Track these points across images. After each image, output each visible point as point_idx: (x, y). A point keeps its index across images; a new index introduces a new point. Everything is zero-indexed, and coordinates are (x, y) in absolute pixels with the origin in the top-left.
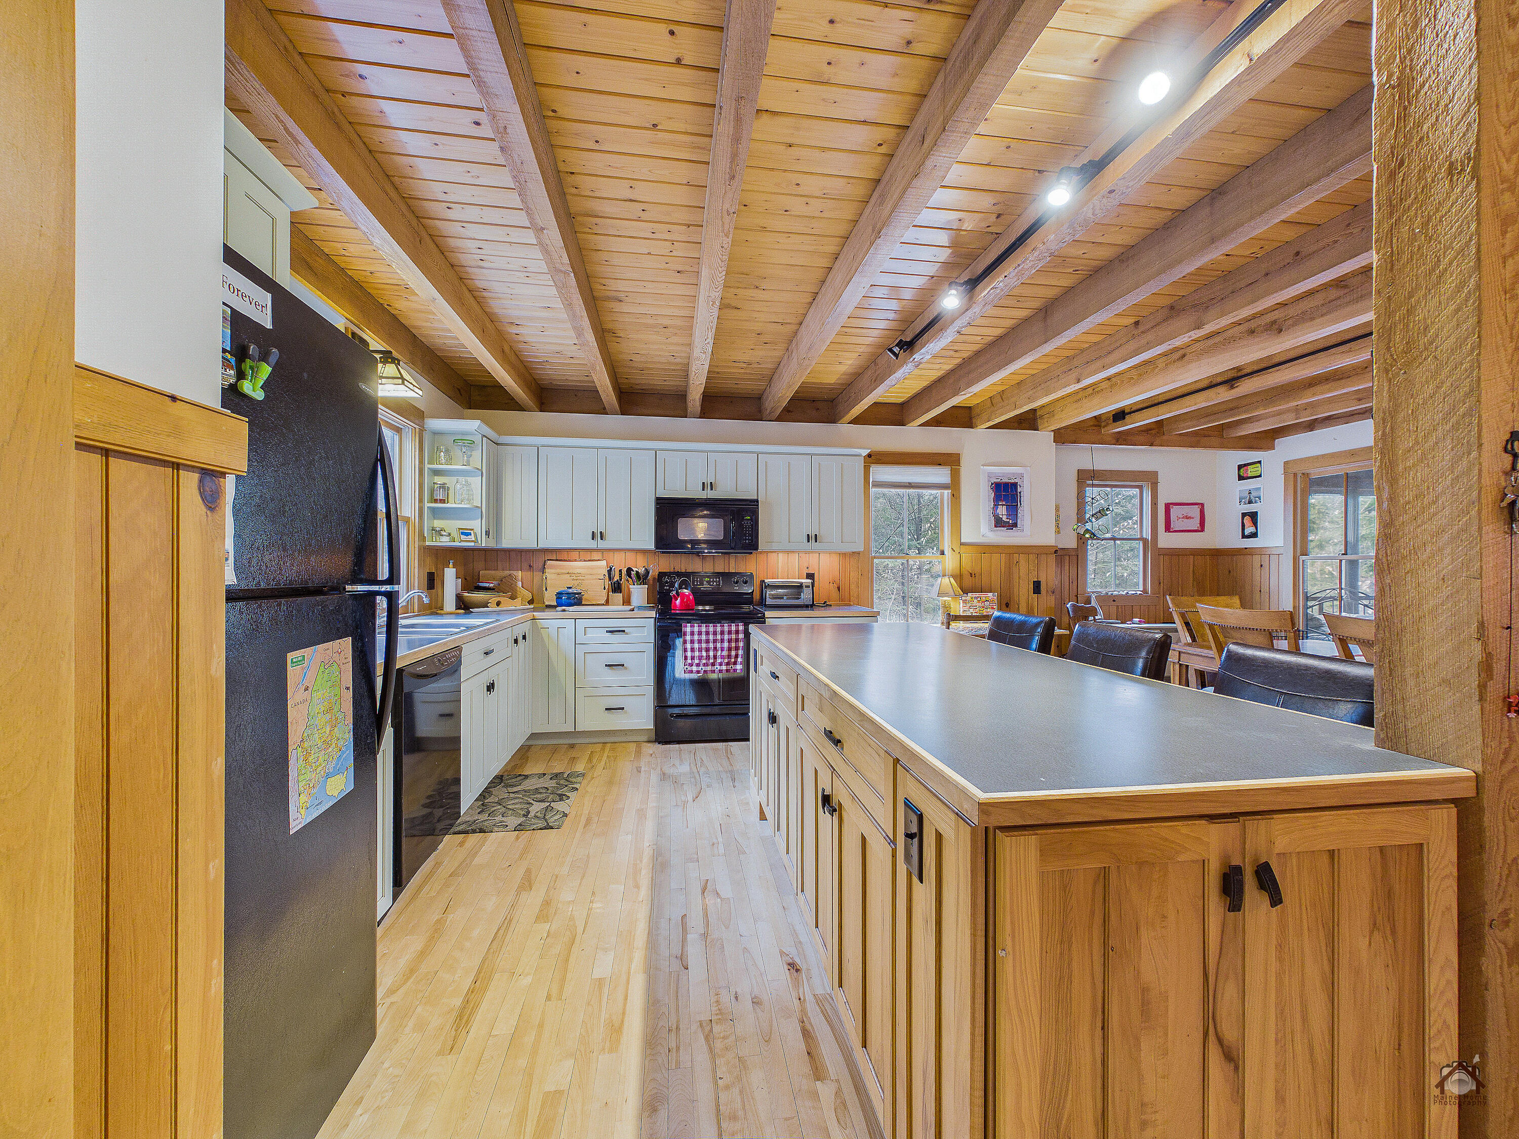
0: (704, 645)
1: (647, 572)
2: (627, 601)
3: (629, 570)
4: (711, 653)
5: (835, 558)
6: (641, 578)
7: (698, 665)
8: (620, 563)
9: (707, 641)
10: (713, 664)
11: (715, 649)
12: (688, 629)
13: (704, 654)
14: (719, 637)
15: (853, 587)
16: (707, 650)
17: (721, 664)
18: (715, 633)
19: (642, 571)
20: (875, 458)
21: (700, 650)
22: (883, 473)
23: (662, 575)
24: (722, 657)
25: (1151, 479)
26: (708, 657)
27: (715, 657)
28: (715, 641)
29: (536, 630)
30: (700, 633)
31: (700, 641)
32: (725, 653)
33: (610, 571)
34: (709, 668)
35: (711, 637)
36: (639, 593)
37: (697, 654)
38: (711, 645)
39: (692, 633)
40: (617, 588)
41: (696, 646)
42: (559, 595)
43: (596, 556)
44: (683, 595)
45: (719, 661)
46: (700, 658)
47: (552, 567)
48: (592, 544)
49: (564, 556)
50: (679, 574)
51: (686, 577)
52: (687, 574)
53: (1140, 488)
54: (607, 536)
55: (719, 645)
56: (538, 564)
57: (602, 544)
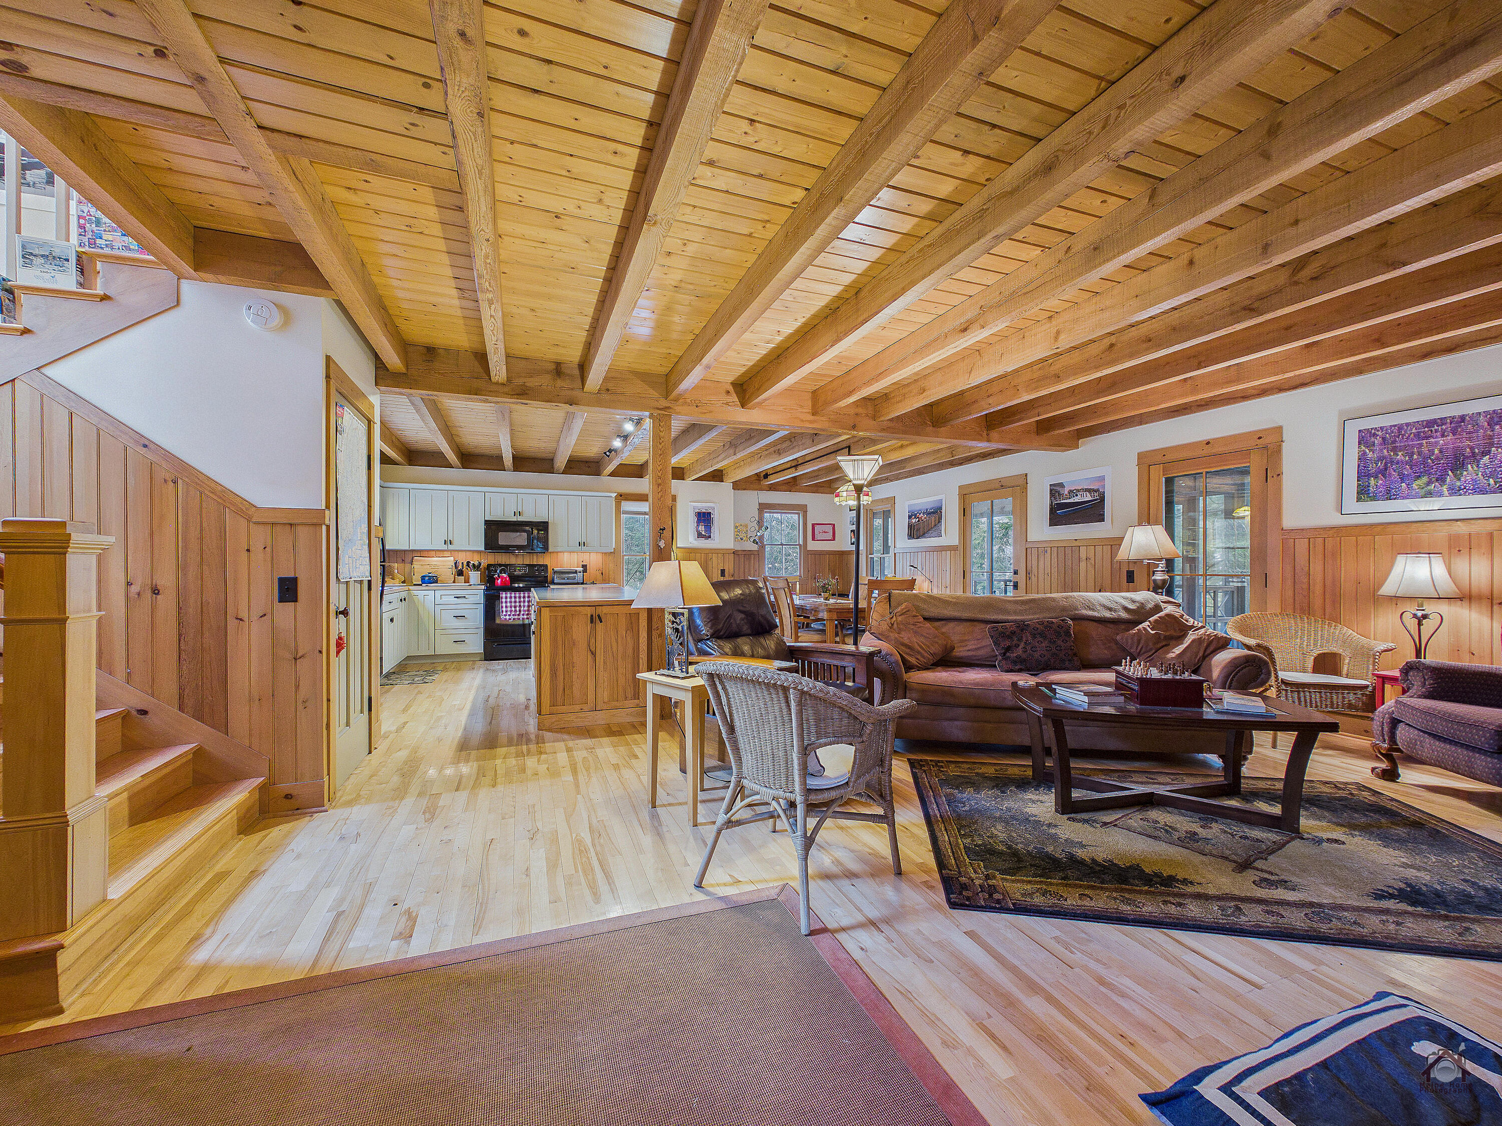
0: (513, 604)
1: (480, 564)
2: (467, 581)
3: (468, 563)
4: (518, 609)
5: (600, 556)
6: (476, 567)
7: (509, 615)
8: (462, 558)
9: (515, 602)
10: (519, 615)
11: (520, 606)
12: (504, 595)
13: (513, 609)
14: (522, 600)
15: (611, 573)
16: (515, 607)
17: (523, 615)
18: (520, 597)
19: (476, 563)
20: (622, 497)
21: (511, 607)
22: (627, 506)
23: (489, 566)
24: (524, 611)
25: (802, 509)
26: (516, 611)
27: (520, 611)
28: (520, 602)
29: (409, 594)
30: (511, 597)
31: (511, 602)
32: (526, 608)
33: (456, 564)
34: (516, 617)
35: (517, 600)
36: (475, 576)
37: (509, 609)
38: (518, 604)
39: (506, 598)
40: (460, 573)
41: (509, 604)
42: (423, 578)
43: (446, 554)
44: (503, 577)
45: (522, 613)
46: (511, 611)
47: (418, 561)
48: (445, 547)
49: (425, 554)
50: (500, 565)
51: (505, 567)
52: (506, 565)
53: (798, 514)
54: (454, 542)
55: (522, 604)
56: (408, 559)
57: (451, 547)
